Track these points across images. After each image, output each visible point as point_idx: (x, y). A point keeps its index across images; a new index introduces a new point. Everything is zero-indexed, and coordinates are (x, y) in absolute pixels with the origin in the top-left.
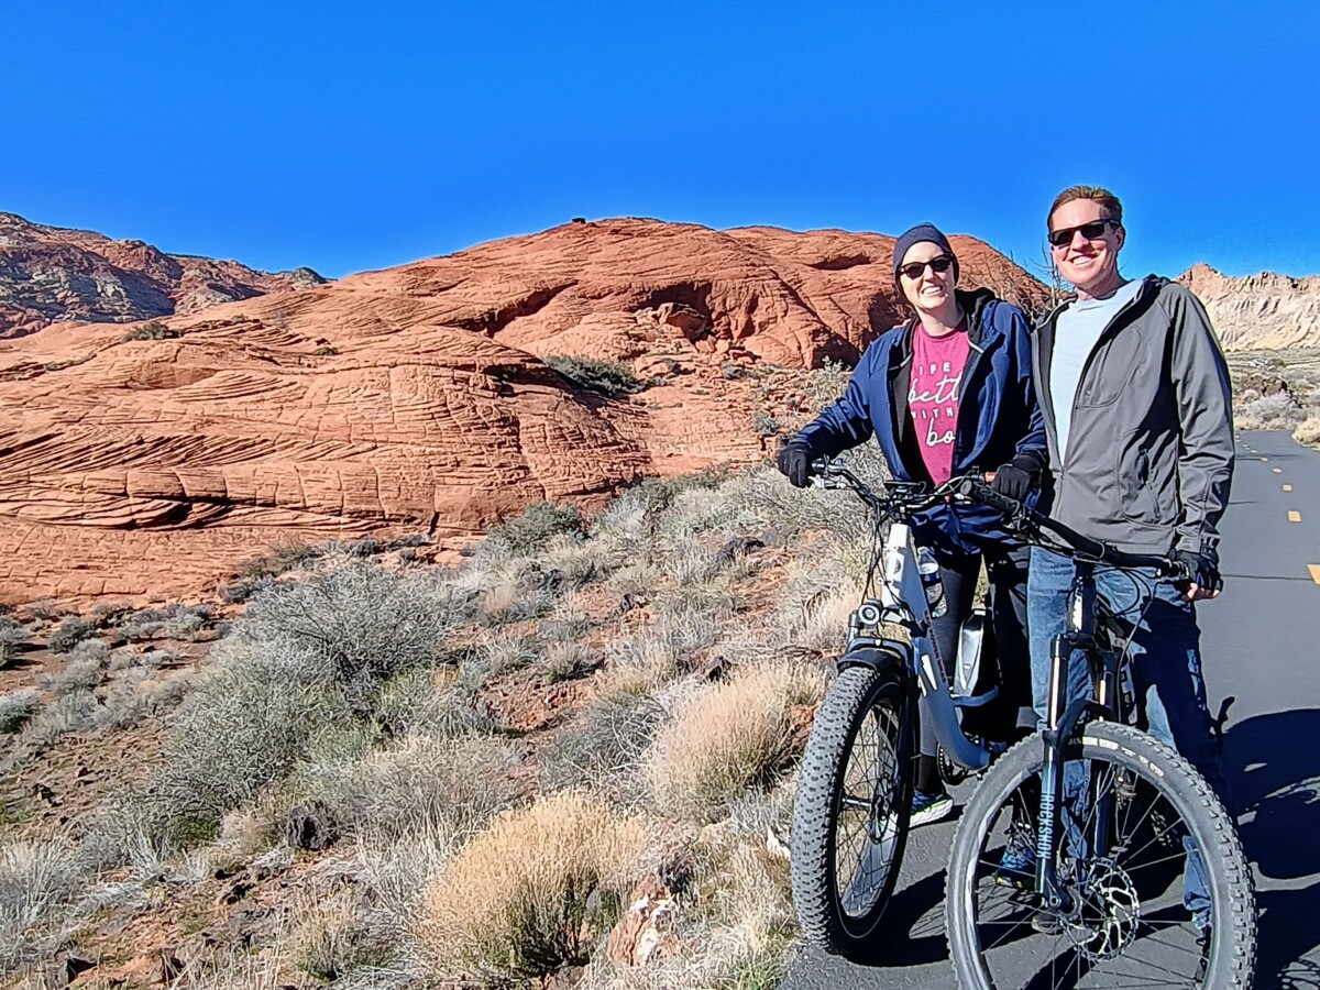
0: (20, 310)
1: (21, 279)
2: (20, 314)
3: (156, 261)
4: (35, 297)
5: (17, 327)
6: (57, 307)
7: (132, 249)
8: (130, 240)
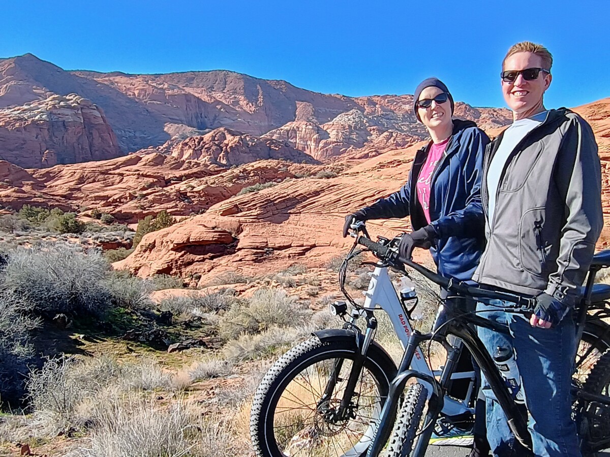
0: (410, 136)
2: (411, 138)
3: (469, 111)
4: (417, 130)
5: (409, 144)
6: (425, 134)
7: (458, 106)
8: (459, 102)
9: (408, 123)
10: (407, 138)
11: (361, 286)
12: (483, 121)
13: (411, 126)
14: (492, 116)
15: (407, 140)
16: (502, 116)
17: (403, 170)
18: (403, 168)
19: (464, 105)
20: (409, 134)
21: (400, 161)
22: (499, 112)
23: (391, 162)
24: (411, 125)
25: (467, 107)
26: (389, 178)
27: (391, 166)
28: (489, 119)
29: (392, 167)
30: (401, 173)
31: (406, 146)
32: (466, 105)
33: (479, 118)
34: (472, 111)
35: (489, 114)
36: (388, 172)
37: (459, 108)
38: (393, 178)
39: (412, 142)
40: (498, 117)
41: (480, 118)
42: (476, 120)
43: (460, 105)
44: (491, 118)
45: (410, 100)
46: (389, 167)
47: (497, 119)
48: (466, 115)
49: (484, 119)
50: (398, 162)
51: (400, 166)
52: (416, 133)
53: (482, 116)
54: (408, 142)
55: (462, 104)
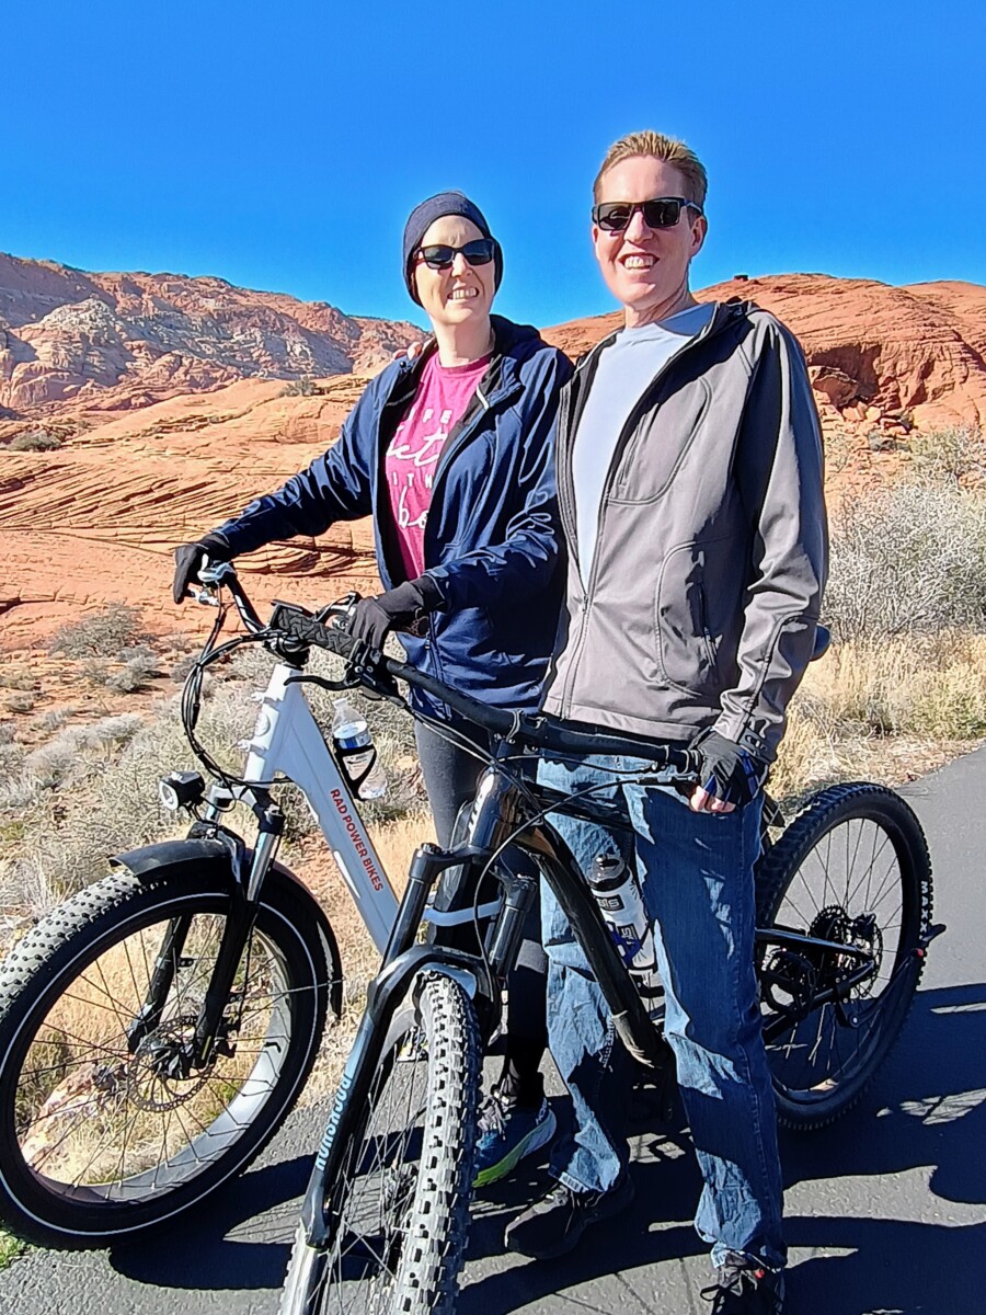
0: (222, 368)
1: (224, 338)
2: (222, 371)
3: (339, 322)
4: (235, 356)
5: (219, 383)
6: (252, 365)
7: (318, 311)
8: (318, 302)
9: (214, 340)
10: (214, 371)
11: (132, 686)
12: (366, 345)
13: (222, 346)
14: (384, 337)
15: (214, 375)
16: (403, 338)
17: (212, 439)
18: (212, 434)
19: (329, 311)
20: (218, 363)
21: (205, 419)
22: (398, 330)
23: (185, 420)
24: (220, 343)
25: (335, 313)
26: (183, 455)
27: (185, 428)
28: (378, 342)
29: (187, 430)
30: (207, 445)
31: (213, 388)
32: (333, 310)
33: (358, 339)
34: (344, 323)
35: (378, 331)
36: (180, 441)
37: (318, 314)
38: (191, 454)
39: (226, 380)
40: (395, 340)
41: (362, 339)
42: (354, 341)
43: (321, 308)
44: (382, 340)
45: (217, 289)
46: (182, 430)
47: (394, 343)
48: (334, 331)
49: (369, 340)
50: (200, 421)
51: (205, 428)
52: (232, 362)
53: (365, 334)
54: (216, 379)
55: (325, 308)
